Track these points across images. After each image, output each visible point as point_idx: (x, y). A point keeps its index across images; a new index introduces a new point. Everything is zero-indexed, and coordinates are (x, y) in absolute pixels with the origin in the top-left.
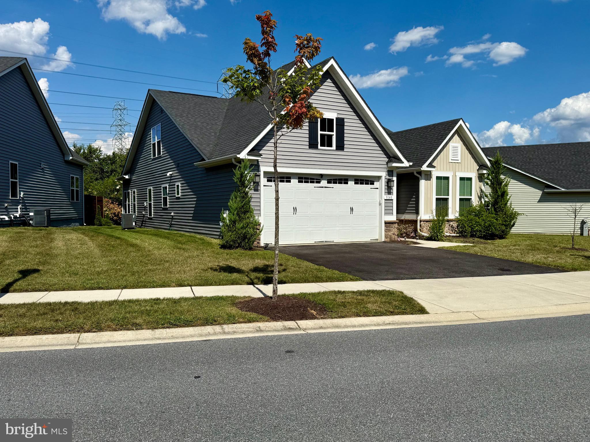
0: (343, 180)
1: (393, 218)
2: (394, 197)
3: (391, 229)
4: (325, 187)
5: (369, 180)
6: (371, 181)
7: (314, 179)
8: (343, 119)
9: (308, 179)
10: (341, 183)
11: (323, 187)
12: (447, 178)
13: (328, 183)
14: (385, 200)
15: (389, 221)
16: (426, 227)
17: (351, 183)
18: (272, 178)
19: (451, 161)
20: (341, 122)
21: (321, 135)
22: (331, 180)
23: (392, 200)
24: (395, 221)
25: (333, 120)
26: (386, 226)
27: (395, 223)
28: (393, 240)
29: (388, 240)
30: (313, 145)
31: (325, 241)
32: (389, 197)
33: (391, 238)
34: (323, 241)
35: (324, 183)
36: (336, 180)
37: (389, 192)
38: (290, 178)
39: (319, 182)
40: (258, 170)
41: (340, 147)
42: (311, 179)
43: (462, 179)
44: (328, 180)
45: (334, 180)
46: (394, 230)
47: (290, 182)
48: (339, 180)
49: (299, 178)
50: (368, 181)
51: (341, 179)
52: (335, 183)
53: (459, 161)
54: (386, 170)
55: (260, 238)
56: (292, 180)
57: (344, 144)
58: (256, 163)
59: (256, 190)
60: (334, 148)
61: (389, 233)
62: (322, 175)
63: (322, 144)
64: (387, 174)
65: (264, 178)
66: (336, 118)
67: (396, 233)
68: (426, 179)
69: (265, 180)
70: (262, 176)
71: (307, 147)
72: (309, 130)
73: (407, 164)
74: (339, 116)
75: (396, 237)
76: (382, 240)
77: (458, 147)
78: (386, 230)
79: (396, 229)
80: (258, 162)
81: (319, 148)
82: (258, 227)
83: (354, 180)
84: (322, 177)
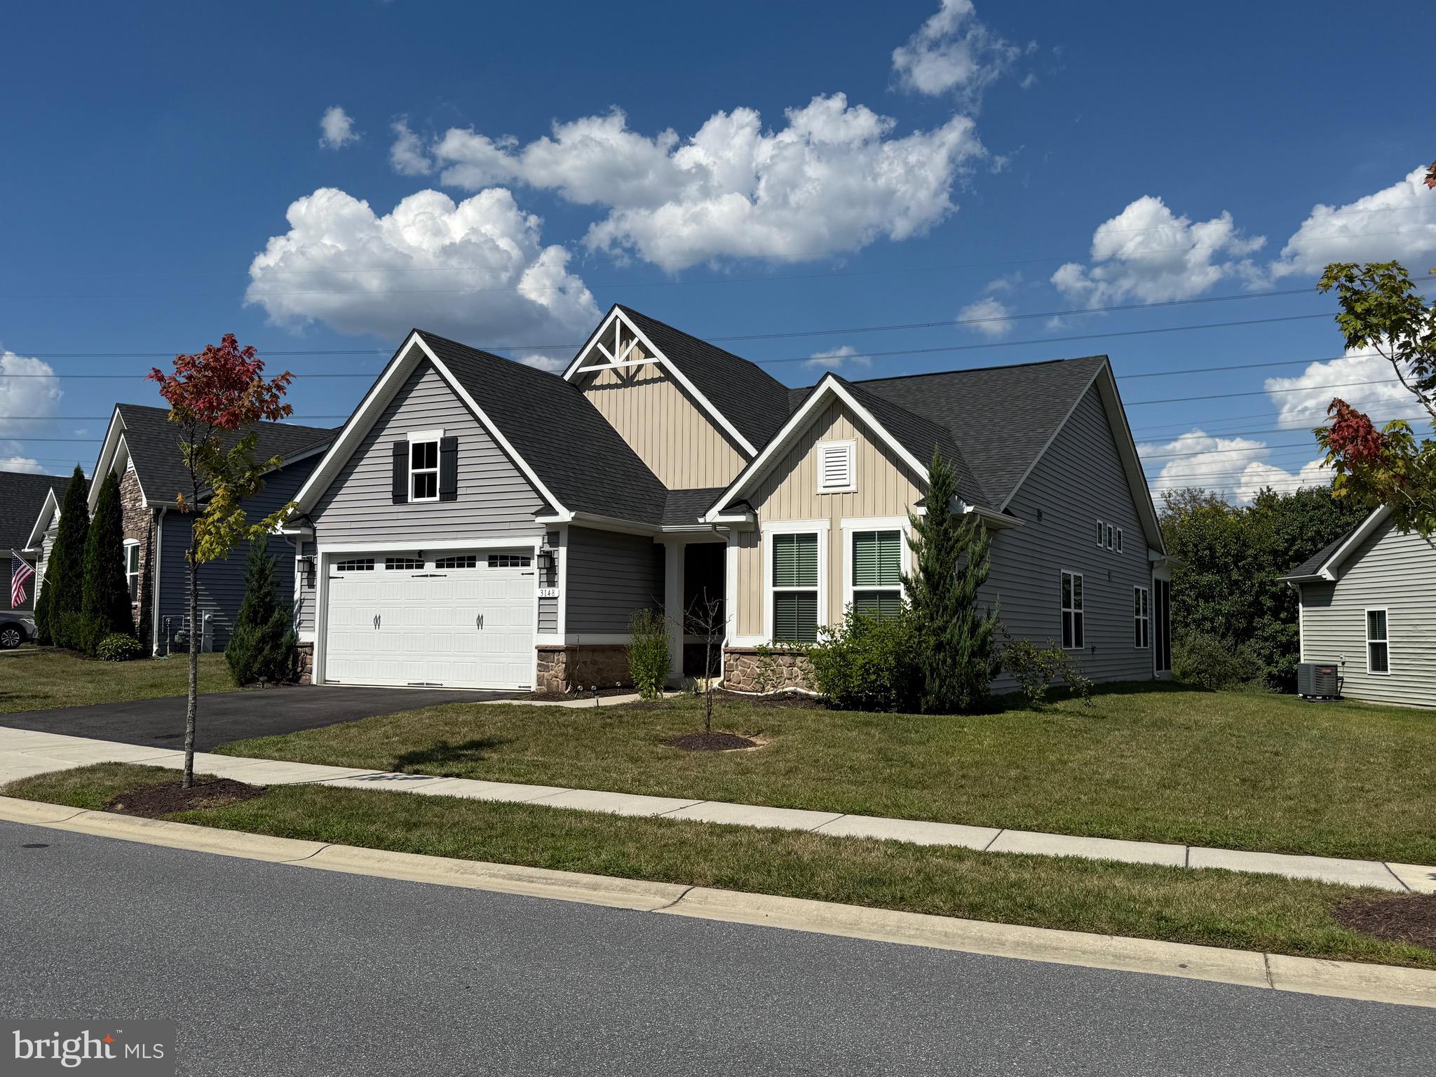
0: (465, 559)
1: (558, 639)
2: (560, 590)
3: (551, 664)
4: (431, 576)
5: (520, 556)
6: (523, 558)
7: (412, 561)
8: (455, 439)
9: (402, 561)
10: (463, 566)
11: (427, 576)
12: (812, 538)
13: (438, 566)
14: (540, 598)
15: (555, 647)
16: (740, 668)
17: (482, 565)
18: (344, 563)
19: (821, 490)
20: (450, 445)
21: (417, 476)
22: (443, 560)
23: (556, 598)
24: (559, 647)
25: (436, 443)
26: (540, 658)
27: (559, 651)
28: (555, 690)
29: (544, 688)
30: (399, 497)
31: (427, 684)
32: (547, 592)
33: (549, 684)
34: (423, 684)
35: (430, 567)
36: (453, 559)
37: (552, 583)
38: (372, 561)
39: (421, 567)
40: (315, 552)
41: (450, 494)
42: (408, 561)
43: (858, 537)
44: (437, 561)
45: (448, 560)
46: (558, 667)
47: (372, 568)
48: (459, 559)
49: (388, 561)
50: (517, 558)
51: (462, 559)
52: (451, 566)
53: (853, 488)
54: (544, 532)
55: (311, 670)
56: (375, 565)
57: (456, 488)
58: (312, 540)
59: (311, 585)
60: (437, 498)
61: (546, 674)
62: (420, 553)
63: (419, 493)
64: (546, 541)
65: (331, 563)
66: (441, 439)
67: (561, 675)
68: (742, 545)
69: (334, 567)
70: (319, 561)
71: (391, 502)
72: (394, 470)
73: (565, 515)
74: (449, 434)
75: (560, 684)
76: (533, 689)
77: (848, 450)
78: (539, 665)
79: (564, 665)
80: (315, 538)
81: (409, 500)
82: (307, 650)
83: (487, 558)
84: (420, 556)
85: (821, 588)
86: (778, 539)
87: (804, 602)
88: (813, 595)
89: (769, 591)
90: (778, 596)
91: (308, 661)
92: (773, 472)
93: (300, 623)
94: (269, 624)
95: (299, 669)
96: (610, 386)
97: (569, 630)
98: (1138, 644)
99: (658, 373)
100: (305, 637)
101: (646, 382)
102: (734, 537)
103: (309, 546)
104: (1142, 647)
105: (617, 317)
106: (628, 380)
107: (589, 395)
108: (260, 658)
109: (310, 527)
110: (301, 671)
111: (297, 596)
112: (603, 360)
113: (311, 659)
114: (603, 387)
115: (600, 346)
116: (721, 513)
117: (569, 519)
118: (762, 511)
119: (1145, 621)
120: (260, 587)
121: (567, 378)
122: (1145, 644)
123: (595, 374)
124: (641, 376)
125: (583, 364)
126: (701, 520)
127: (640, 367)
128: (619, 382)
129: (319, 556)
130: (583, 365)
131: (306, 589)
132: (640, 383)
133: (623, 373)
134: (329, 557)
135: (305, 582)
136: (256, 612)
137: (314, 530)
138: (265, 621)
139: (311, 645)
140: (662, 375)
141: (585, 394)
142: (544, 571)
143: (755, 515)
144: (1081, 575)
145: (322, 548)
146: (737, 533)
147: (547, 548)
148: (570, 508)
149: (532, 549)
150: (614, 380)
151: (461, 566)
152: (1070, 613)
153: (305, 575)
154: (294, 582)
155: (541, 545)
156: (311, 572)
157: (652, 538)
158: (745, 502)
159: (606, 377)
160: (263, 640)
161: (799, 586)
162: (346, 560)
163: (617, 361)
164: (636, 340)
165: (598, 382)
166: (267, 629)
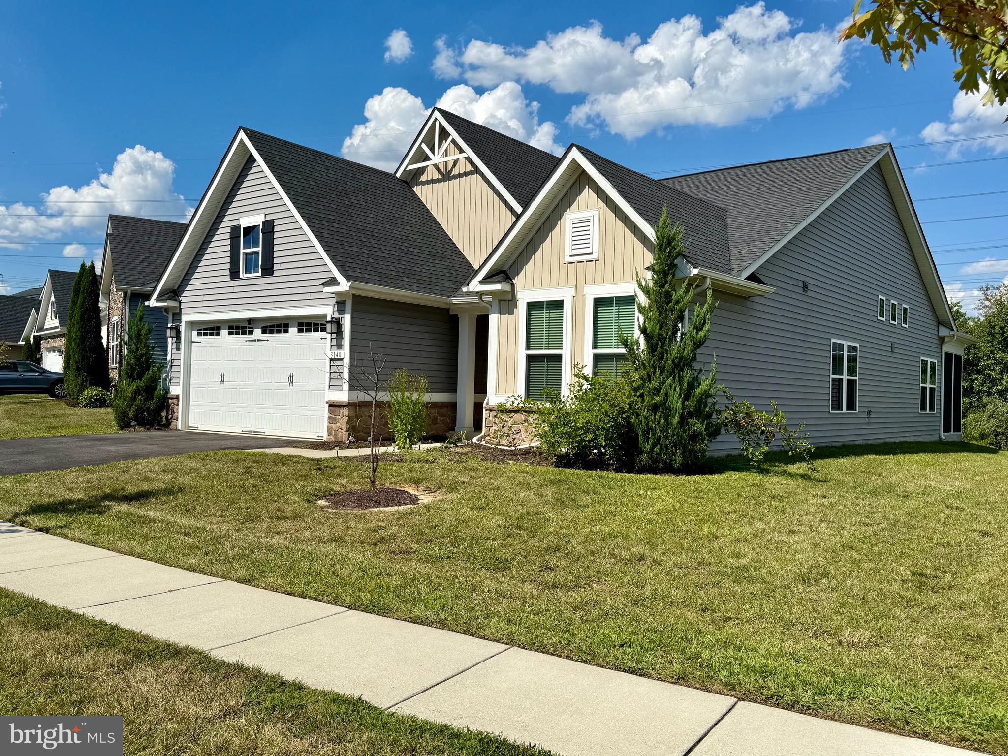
0: (278, 326)
1: (343, 395)
2: (345, 353)
3: (337, 417)
4: (258, 340)
5: (320, 322)
6: (321, 325)
7: (246, 328)
8: (272, 221)
9: (238, 328)
10: (280, 332)
11: (255, 340)
12: (559, 304)
13: (264, 332)
14: (331, 360)
15: (340, 402)
17: (293, 331)
18: (201, 330)
19: (568, 259)
20: (269, 227)
21: (246, 254)
22: (266, 327)
23: (342, 359)
24: (343, 402)
25: (259, 225)
26: (330, 412)
27: (344, 406)
28: (340, 440)
29: (332, 439)
30: (234, 274)
32: (336, 354)
33: (336, 435)
34: (252, 431)
35: (257, 333)
36: (273, 326)
37: (339, 346)
38: (219, 328)
39: (251, 333)
40: (180, 321)
41: (268, 270)
42: (243, 328)
43: (599, 303)
44: (262, 328)
45: (270, 326)
46: (343, 422)
47: (219, 334)
49: (230, 328)
50: (318, 325)
52: (271, 332)
53: (595, 256)
54: (334, 301)
55: (177, 418)
56: (221, 331)
57: (273, 265)
58: (178, 311)
59: (178, 349)
60: (260, 274)
61: (334, 426)
62: (250, 321)
63: (248, 270)
64: (336, 309)
65: (192, 330)
66: (263, 223)
67: (345, 427)
68: (501, 312)
69: (195, 333)
70: (183, 329)
71: (228, 278)
72: (231, 251)
73: (344, 285)
74: (269, 218)
75: (344, 436)
76: (325, 438)
77: (591, 220)
78: (329, 418)
79: (347, 418)
80: (180, 309)
81: (241, 276)
82: (175, 401)
83: (297, 325)
84: (249, 324)
85: (566, 352)
86: (532, 306)
87: (552, 364)
88: (559, 358)
89: (522, 354)
90: (530, 359)
91: (175, 410)
92: (528, 244)
93: (171, 380)
94: (143, 379)
95: (170, 417)
96: (433, 181)
97: (352, 388)
98: (923, 408)
99: (469, 168)
100: (175, 390)
101: (460, 175)
102: (495, 306)
103: (177, 316)
104: (928, 411)
105: (436, 119)
106: (446, 175)
107: (417, 190)
108: (134, 407)
109: (176, 300)
110: (171, 418)
111: (169, 357)
112: (427, 158)
113: (178, 409)
114: (427, 182)
115: (424, 146)
116: (481, 282)
117: (347, 289)
118: (519, 281)
119: (932, 390)
120: (137, 349)
121: (398, 175)
122: (932, 409)
123: (421, 171)
124: (456, 171)
125: (411, 163)
126: (465, 289)
127: (456, 162)
128: (440, 177)
129: (183, 324)
130: (409, 164)
131: (175, 351)
132: (455, 177)
133: (442, 168)
134: (192, 324)
135: (174, 345)
136: (133, 370)
137: (180, 303)
138: (140, 377)
139: (177, 397)
140: (472, 169)
141: (414, 189)
142: (334, 336)
143: (513, 284)
144: (857, 345)
145: (186, 317)
146: (497, 302)
147: (337, 315)
148: (348, 277)
149: (325, 316)
150: (437, 176)
151: (278, 332)
152: (842, 380)
153: (174, 339)
154: (167, 347)
155: (332, 313)
156: (178, 336)
157: (448, 310)
158: (504, 272)
159: (431, 174)
160: (137, 392)
161: (549, 349)
162: (203, 328)
163: (437, 158)
164: (450, 139)
165: (424, 178)
166: (141, 383)
